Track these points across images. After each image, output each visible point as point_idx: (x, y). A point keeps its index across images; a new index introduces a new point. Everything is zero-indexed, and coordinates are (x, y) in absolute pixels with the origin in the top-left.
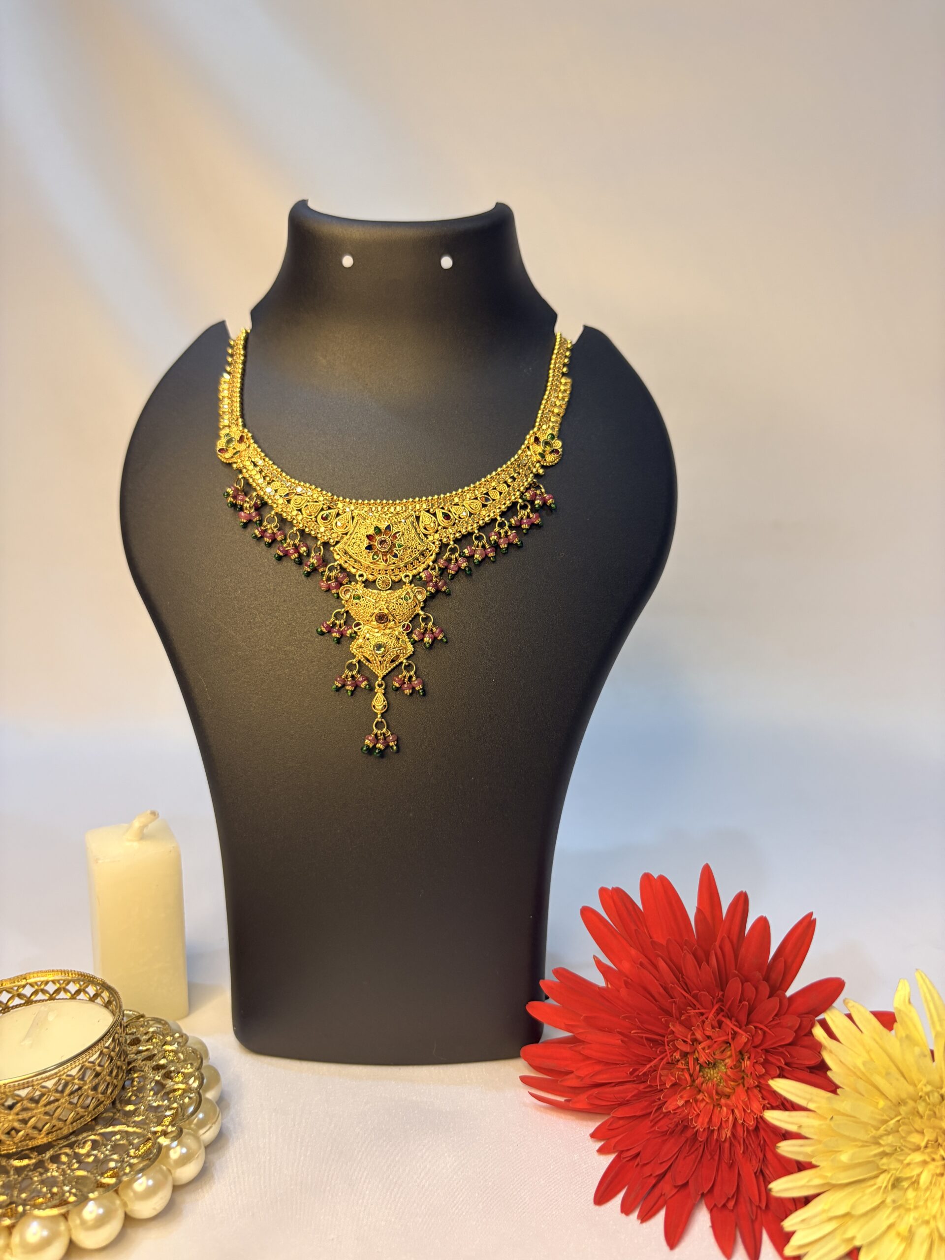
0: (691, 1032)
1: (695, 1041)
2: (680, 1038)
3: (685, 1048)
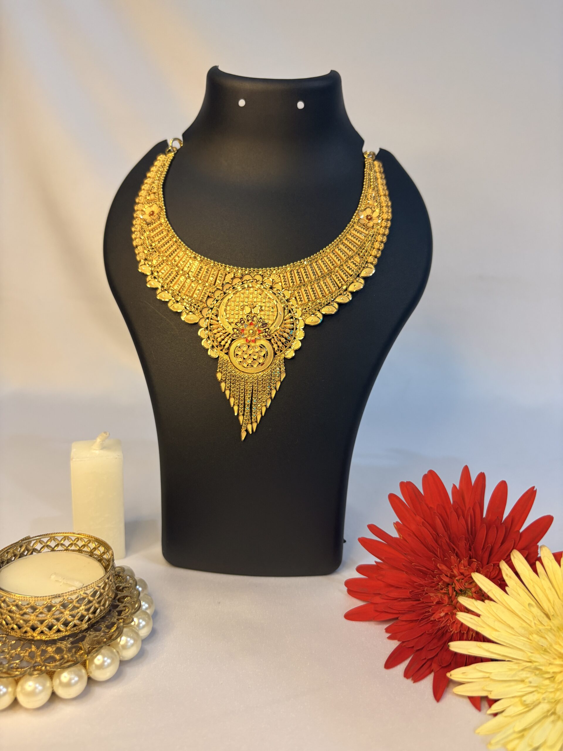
0: (451, 571)
1: (452, 576)
2: (444, 573)
3: (447, 580)
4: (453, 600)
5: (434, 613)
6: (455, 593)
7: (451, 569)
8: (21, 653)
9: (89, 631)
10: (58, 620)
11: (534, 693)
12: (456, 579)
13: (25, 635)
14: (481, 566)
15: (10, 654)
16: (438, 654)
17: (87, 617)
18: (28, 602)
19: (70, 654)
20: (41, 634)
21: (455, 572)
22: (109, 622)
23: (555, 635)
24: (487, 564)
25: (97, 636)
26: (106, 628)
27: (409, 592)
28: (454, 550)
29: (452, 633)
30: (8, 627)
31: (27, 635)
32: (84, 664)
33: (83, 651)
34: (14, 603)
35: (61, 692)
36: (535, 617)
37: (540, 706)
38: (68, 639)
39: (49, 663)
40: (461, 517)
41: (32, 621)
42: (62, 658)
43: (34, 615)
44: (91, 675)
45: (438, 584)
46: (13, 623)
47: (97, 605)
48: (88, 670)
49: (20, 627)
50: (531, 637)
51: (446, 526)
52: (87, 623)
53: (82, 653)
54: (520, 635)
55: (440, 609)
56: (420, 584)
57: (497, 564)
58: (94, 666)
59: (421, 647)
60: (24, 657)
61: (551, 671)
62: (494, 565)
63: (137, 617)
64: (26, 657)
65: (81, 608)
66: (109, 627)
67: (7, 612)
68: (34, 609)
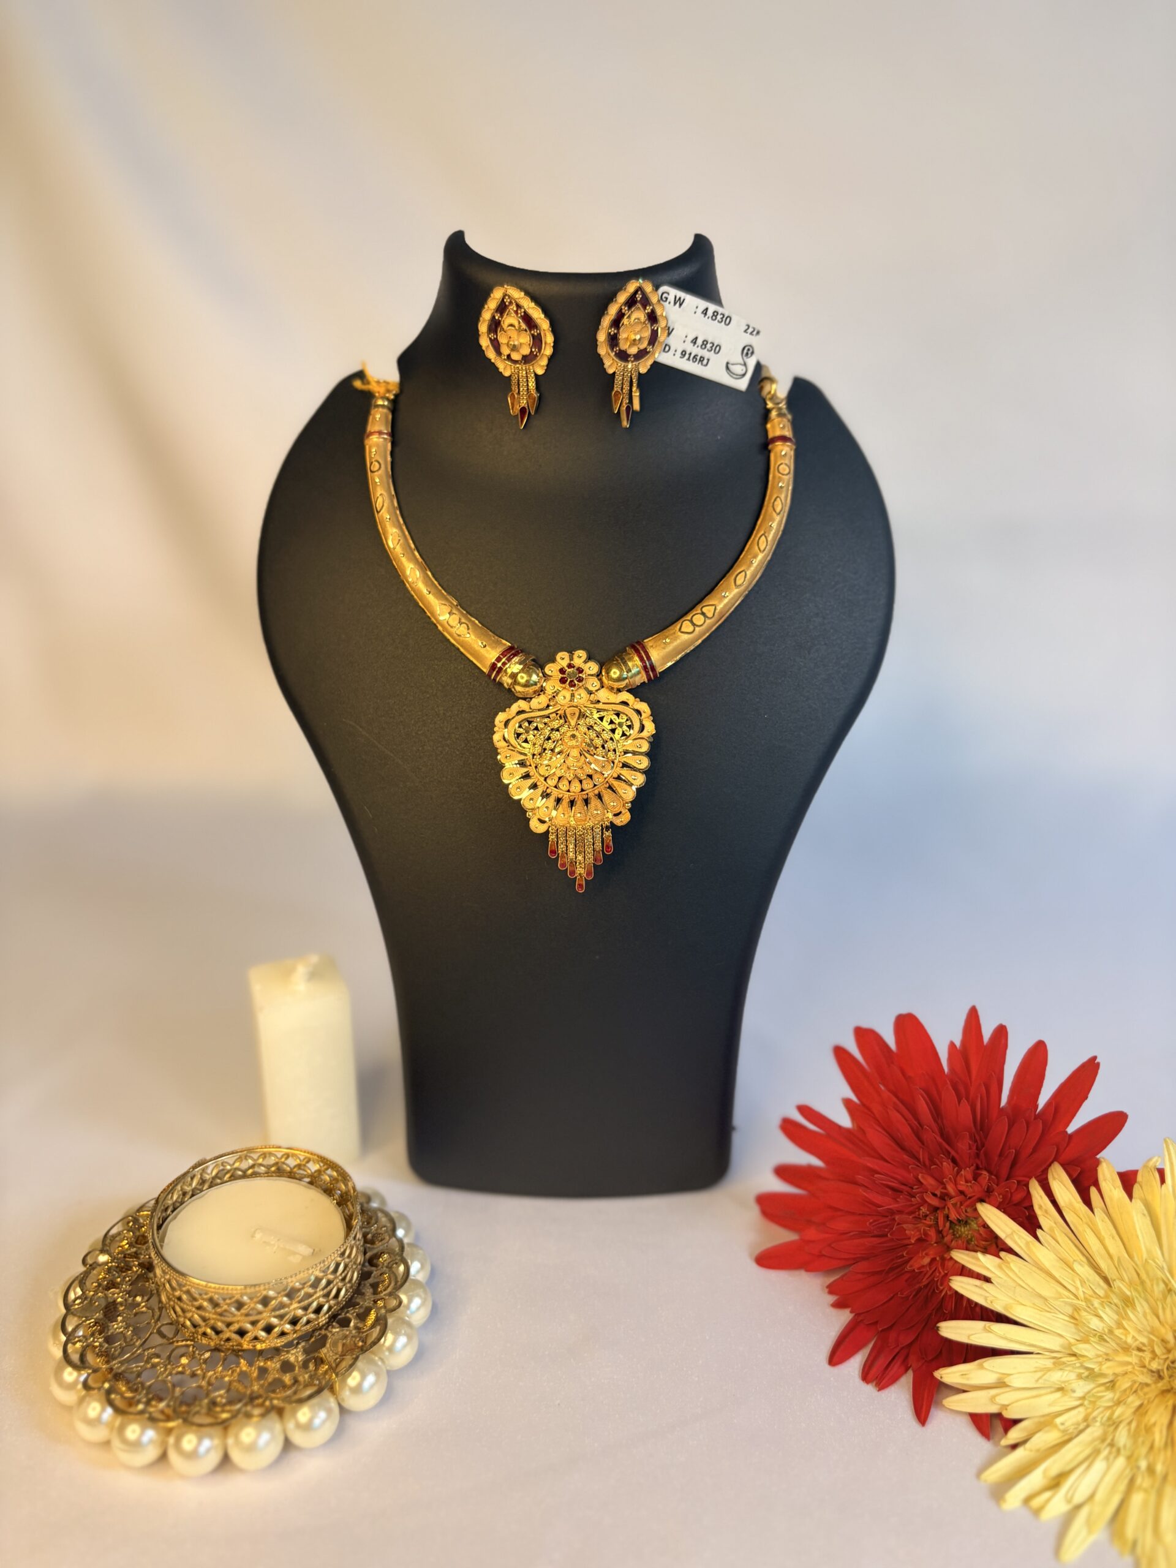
1: (945, 1197)
2: (929, 1191)
3: (935, 1202)
4: (945, 1234)
5: (911, 1259)
6: (948, 1224)
7: (943, 1183)
8: (225, 1376)
9: (330, 1327)
10: (281, 1317)
11: (1081, 1409)
12: (953, 1201)
13: (227, 1344)
14: (996, 1183)
15: (207, 1379)
16: (919, 1335)
17: (326, 1308)
18: (229, 1296)
19: (307, 1373)
20: (255, 1341)
21: (951, 1189)
22: (360, 1307)
23: (1118, 1313)
24: (1007, 1180)
25: (346, 1337)
26: (358, 1321)
27: (868, 1223)
28: (949, 1153)
29: (943, 1294)
30: (197, 1332)
31: (231, 1344)
32: (332, 1389)
33: (327, 1367)
34: (205, 1297)
35: (297, 1438)
36: (1085, 1282)
37: (1089, 1430)
38: (298, 1343)
39: (274, 1391)
40: (964, 1101)
41: (238, 1324)
42: (296, 1381)
43: (242, 1315)
44: (346, 1405)
45: (920, 1209)
46: (206, 1325)
47: (340, 1284)
48: (339, 1399)
49: (218, 1332)
50: (1076, 1316)
51: (937, 1112)
52: (327, 1316)
53: (326, 1372)
54: (1059, 1311)
55: (923, 1250)
56: (887, 1209)
57: (1023, 1181)
58: (347, 1388)
59: (890, 1325)
60: (230, 1382)
61: (1110, 1372)
62: (1019, 1182)
63: (406, 1293)
64: (235, 1384)
65: (318, 1295)
66: (362, 1317)
67: (194, 1309)
68: (240, 1305)
